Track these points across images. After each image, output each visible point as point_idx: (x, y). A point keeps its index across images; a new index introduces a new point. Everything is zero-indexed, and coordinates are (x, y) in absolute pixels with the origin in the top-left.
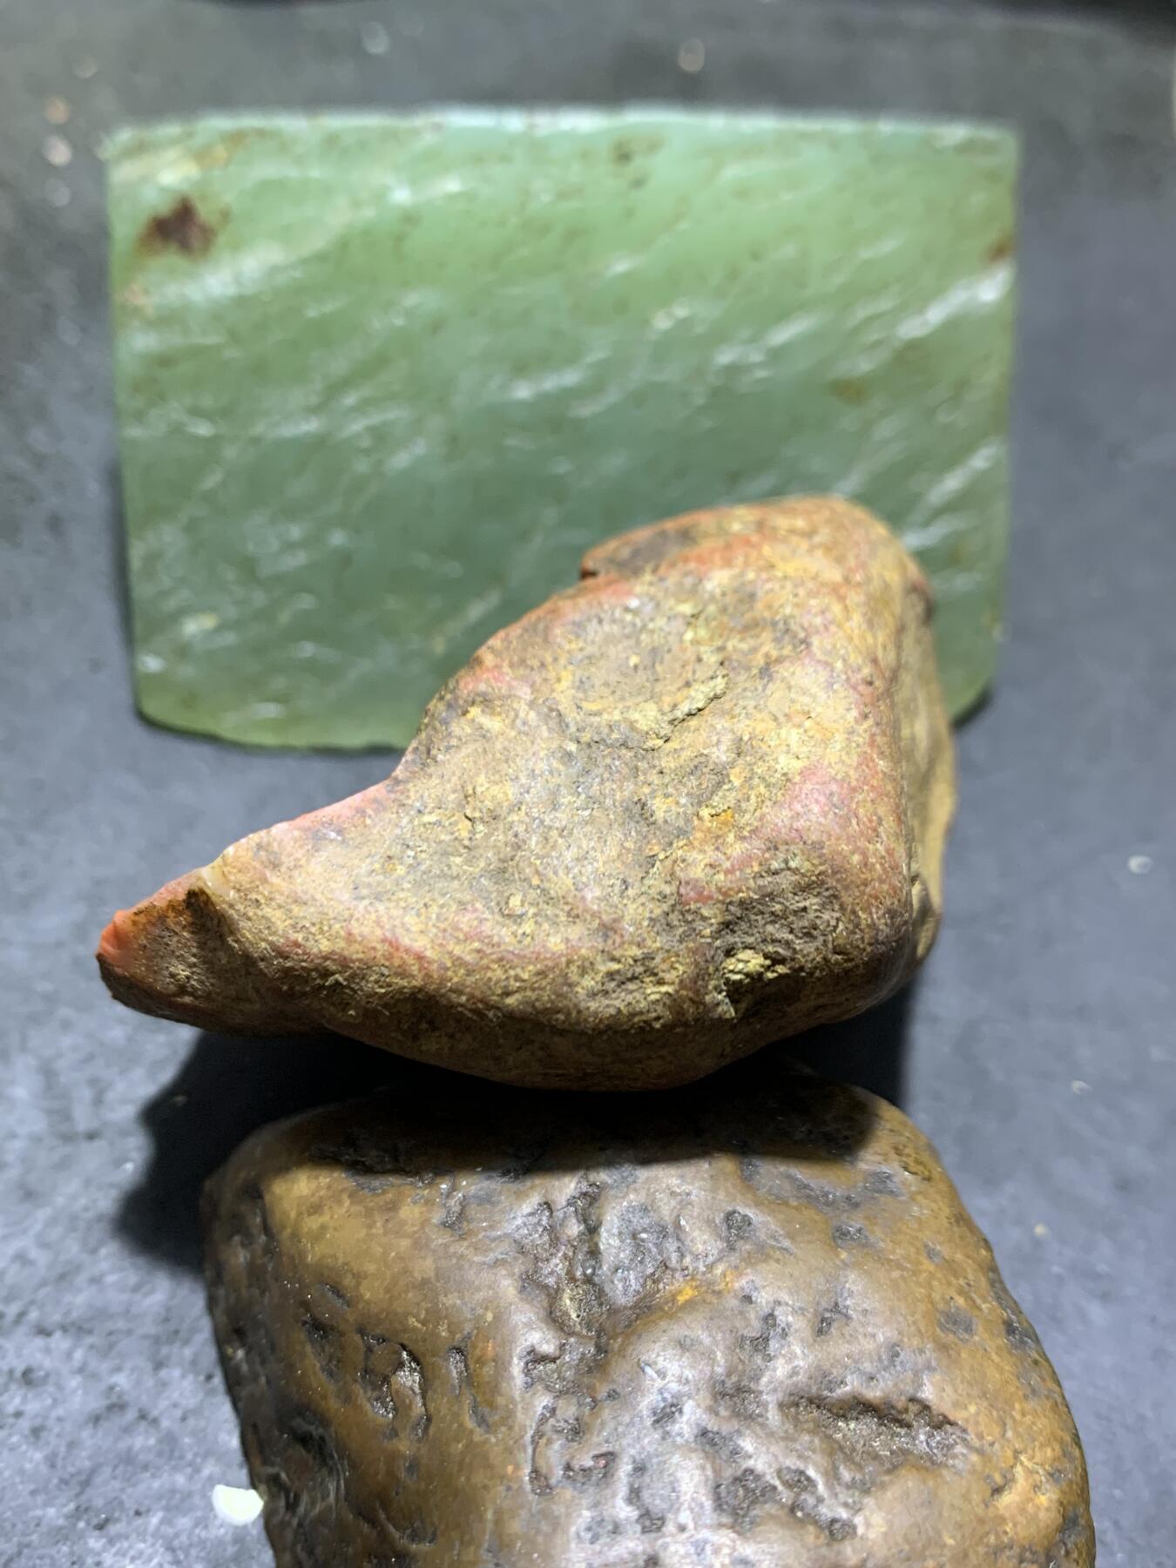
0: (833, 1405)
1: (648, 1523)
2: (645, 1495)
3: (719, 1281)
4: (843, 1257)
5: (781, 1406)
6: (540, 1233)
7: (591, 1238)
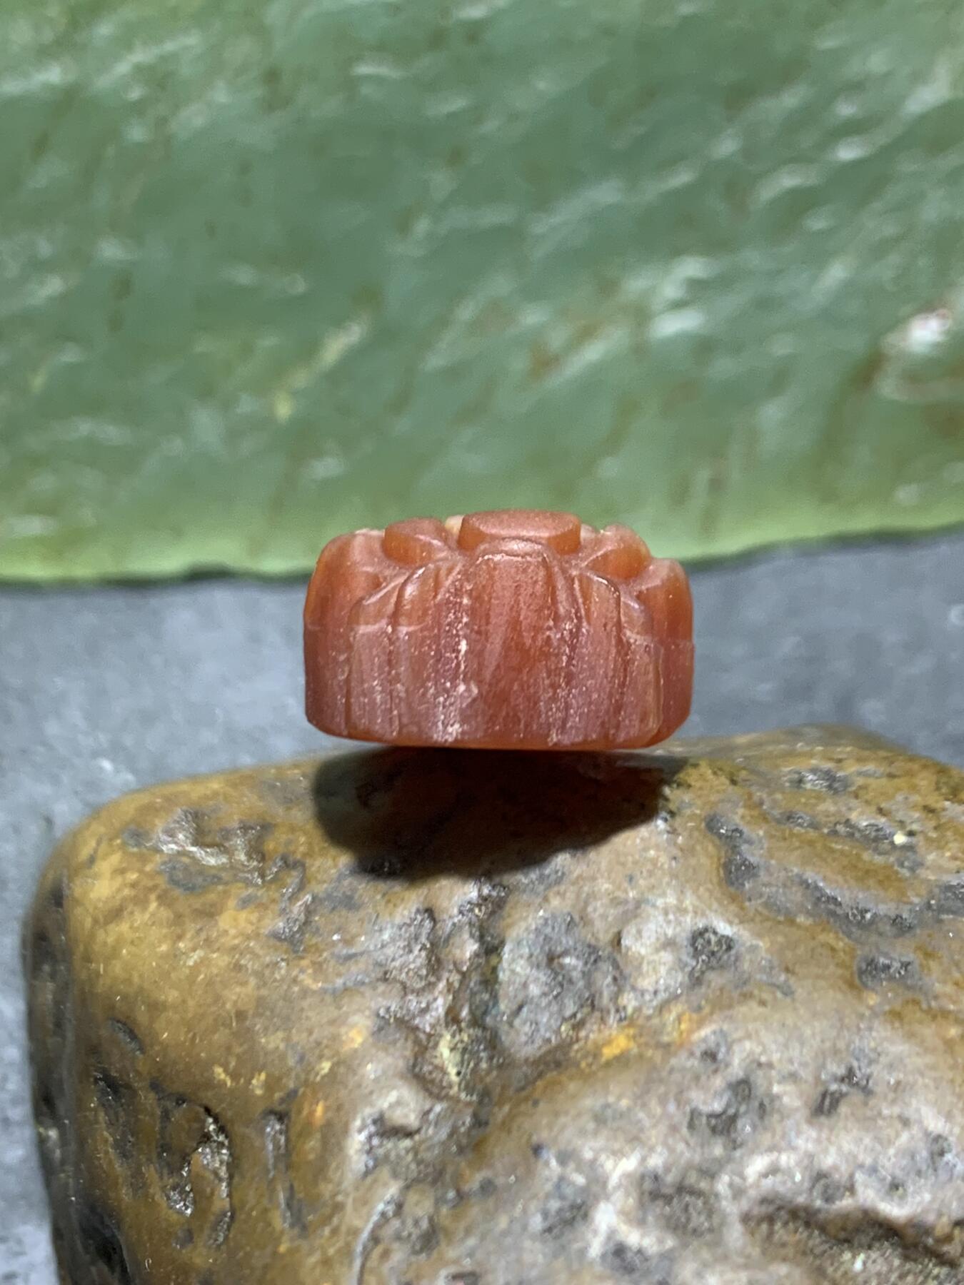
0: (831, 1223)
3: (669, 1029)
4: (871, 1003)
5: (746, 1218)
6: (416, 952)
7: (487, 962)
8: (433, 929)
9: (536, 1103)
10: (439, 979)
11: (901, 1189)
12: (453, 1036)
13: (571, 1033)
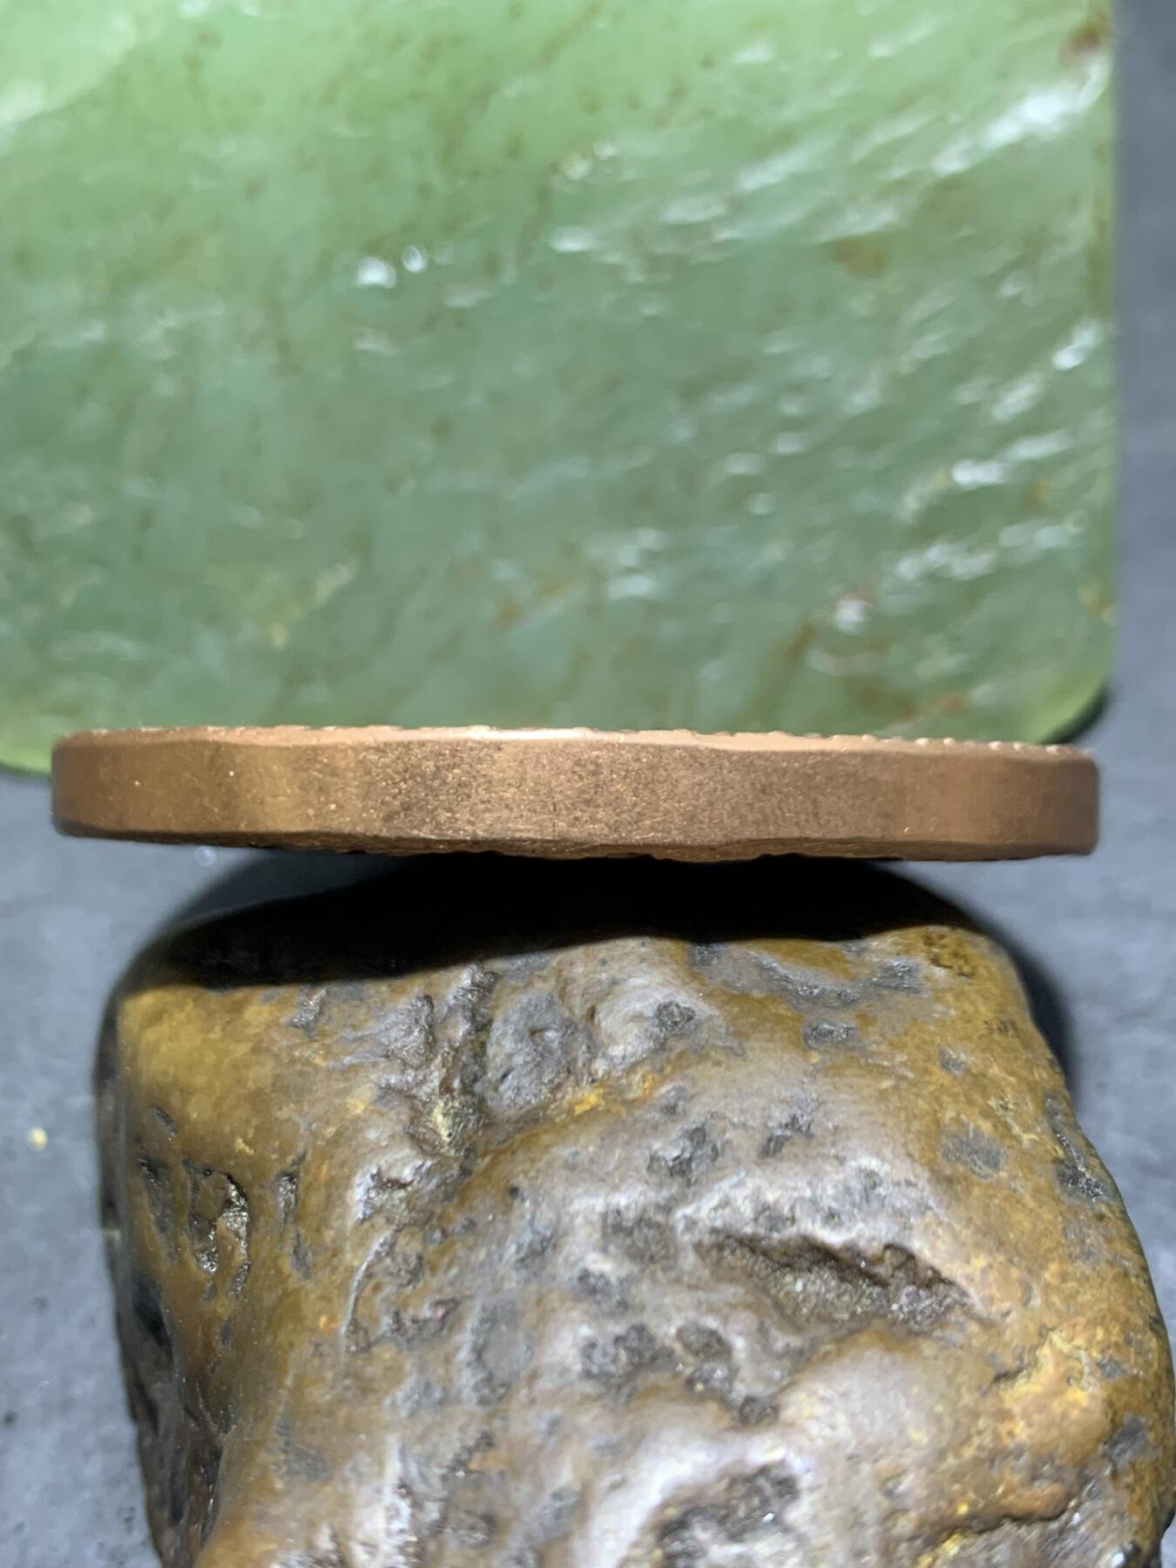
0: (774, 1249)
1: (486, 1391)
2: (489, 1356)
3: (634, 1088)
4: (814, 1061)
5: (698, 1247)
6: (416, 1034)
7: (478, 1038)
8: (432, 1011)
9: (514, 1153)
10: (436, 1056)
11: (836, 1218)
12: (446, 1104)
13: (549, 1095)
